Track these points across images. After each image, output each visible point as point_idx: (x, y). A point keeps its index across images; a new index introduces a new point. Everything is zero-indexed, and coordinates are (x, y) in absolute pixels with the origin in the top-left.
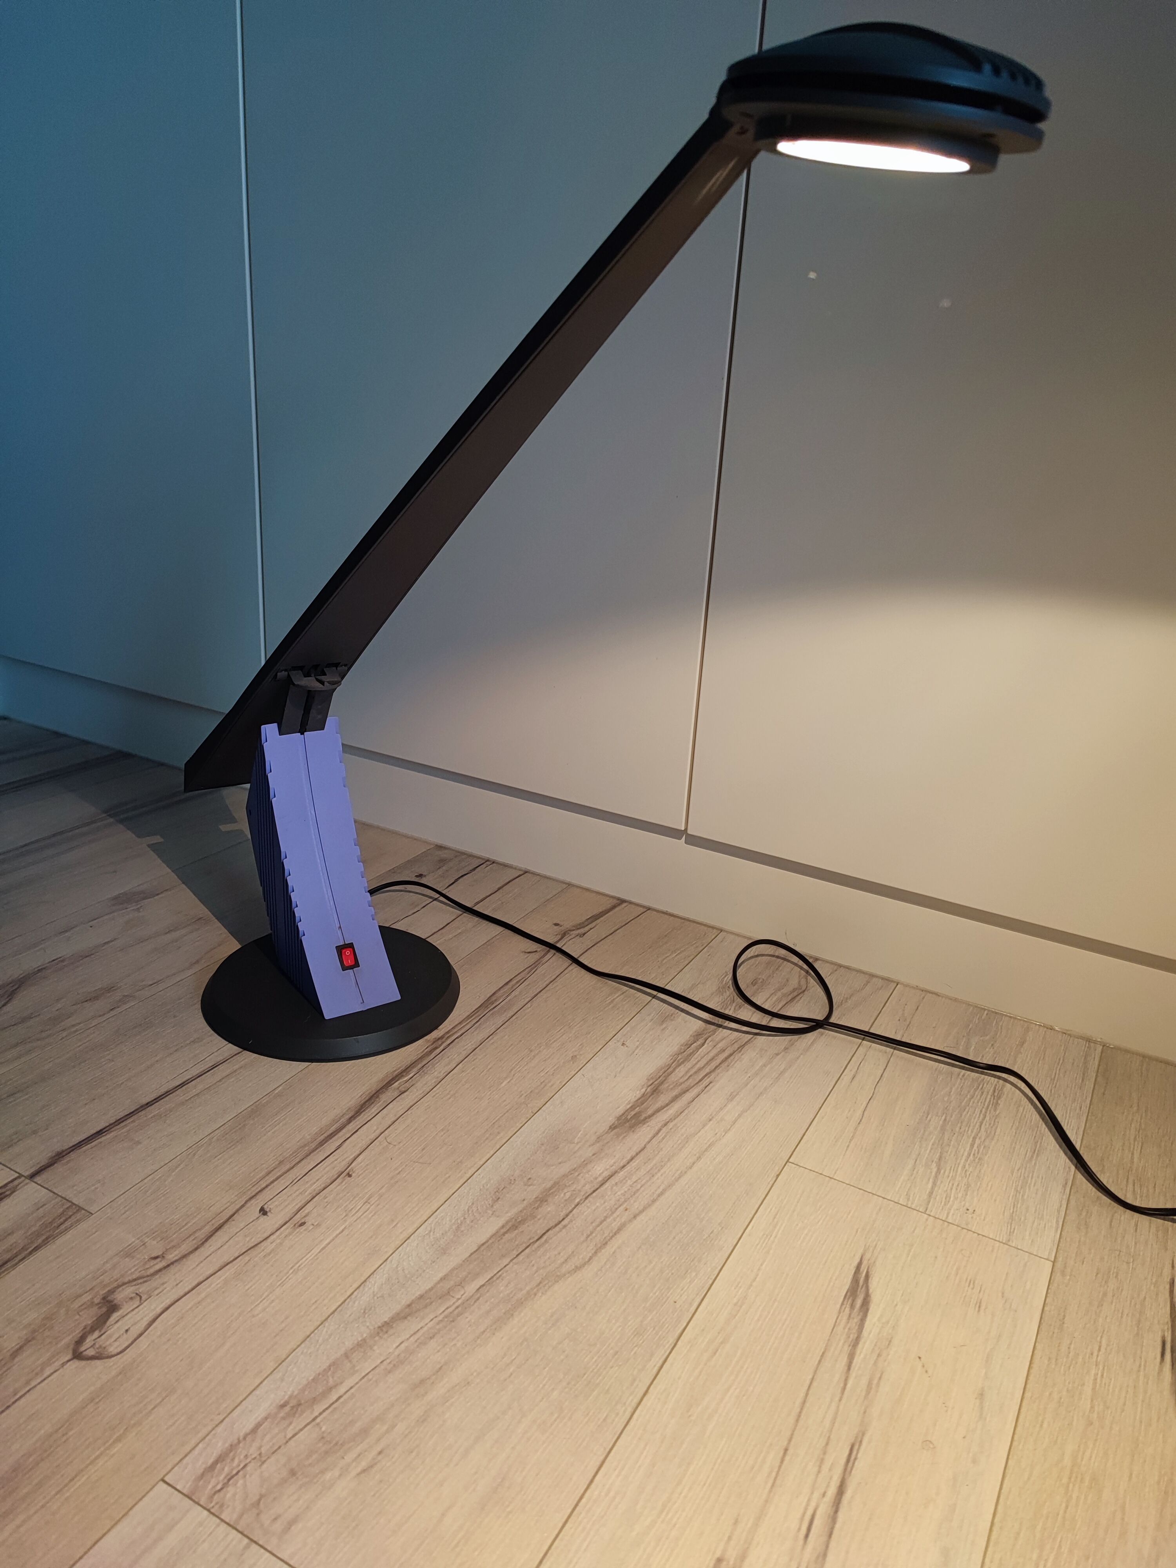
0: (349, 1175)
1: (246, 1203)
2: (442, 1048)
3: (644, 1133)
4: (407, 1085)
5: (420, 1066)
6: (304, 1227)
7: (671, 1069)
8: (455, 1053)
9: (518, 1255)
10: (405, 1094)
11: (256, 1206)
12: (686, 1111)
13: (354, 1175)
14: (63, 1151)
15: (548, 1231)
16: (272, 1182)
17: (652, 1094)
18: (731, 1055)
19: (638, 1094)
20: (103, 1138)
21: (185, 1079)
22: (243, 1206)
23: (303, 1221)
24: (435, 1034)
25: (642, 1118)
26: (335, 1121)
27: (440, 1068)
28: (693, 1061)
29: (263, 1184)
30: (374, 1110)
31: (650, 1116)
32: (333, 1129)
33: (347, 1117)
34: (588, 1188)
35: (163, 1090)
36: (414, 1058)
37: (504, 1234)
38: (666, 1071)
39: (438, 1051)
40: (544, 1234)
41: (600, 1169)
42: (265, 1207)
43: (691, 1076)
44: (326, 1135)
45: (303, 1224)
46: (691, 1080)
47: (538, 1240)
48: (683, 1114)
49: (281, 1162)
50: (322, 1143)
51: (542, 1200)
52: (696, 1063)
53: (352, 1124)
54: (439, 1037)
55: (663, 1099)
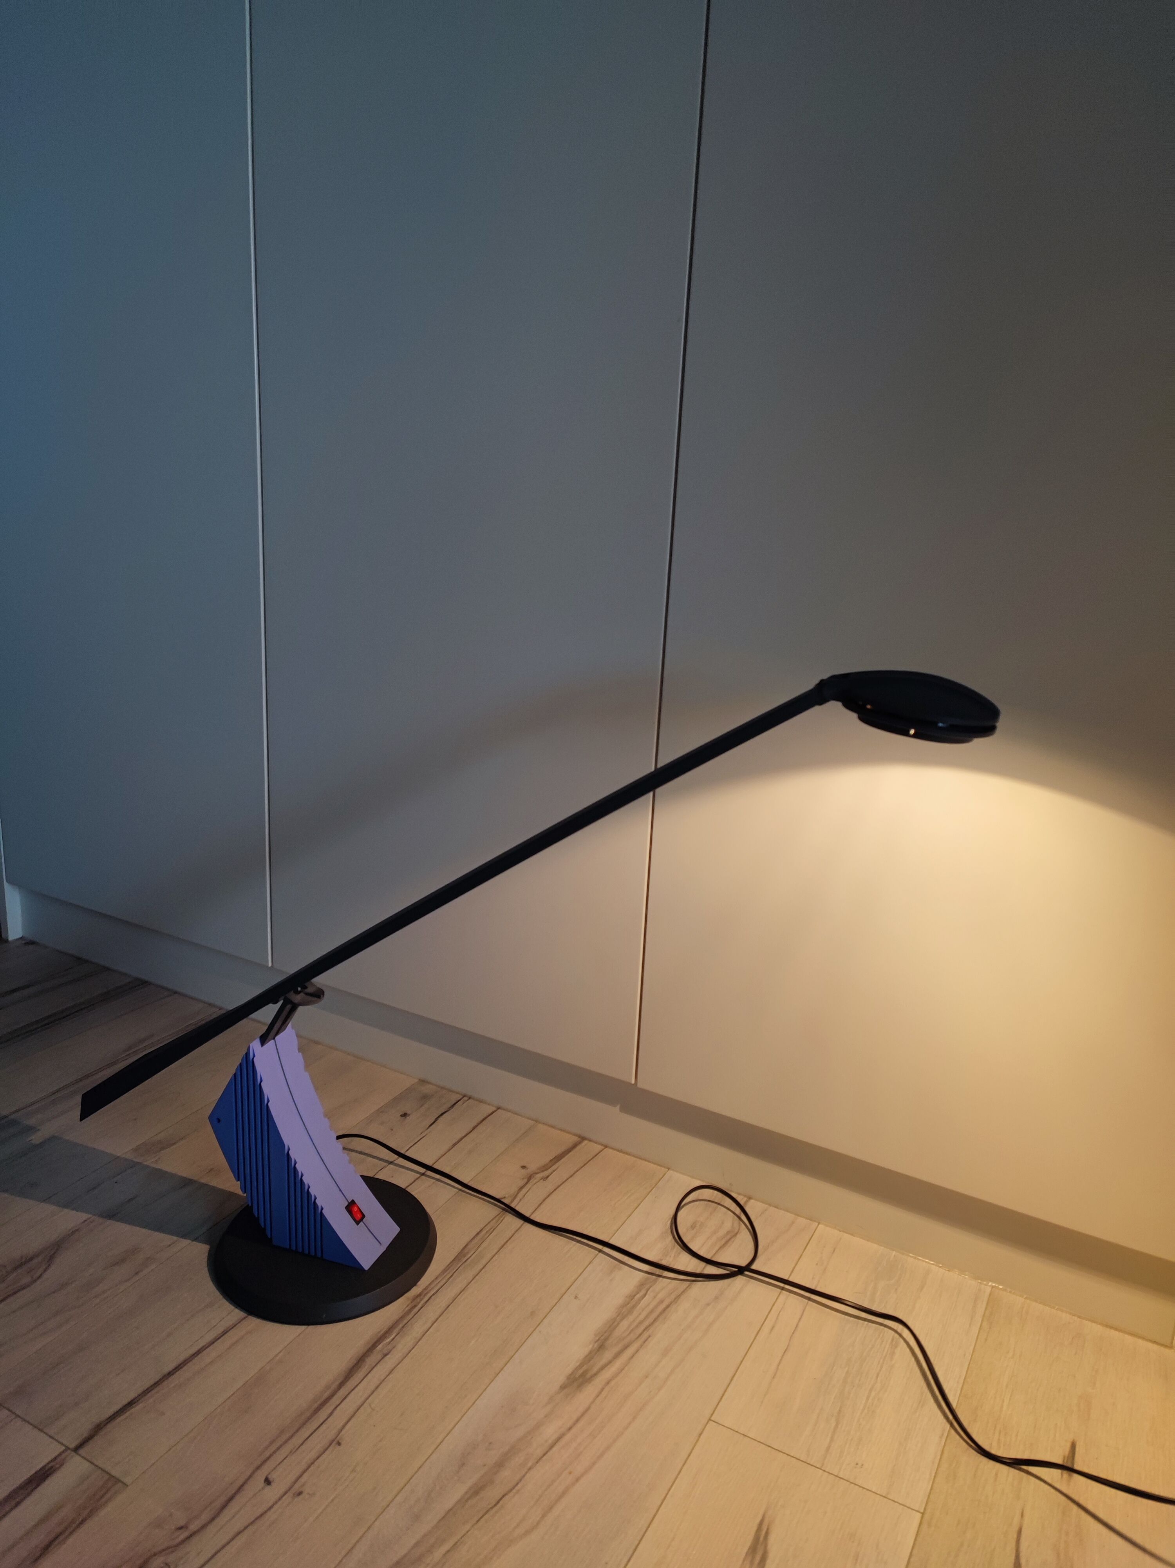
0: (339, 1444)
1: (253, 1473)
2: (420, 1306)
3: (589, 1391)
4: (390, 1347)
5: (401, 1326)
6: (301, 1497)
7: (616, 1323)
8: (431, 1311)
9: (478, 1521)
10: (388, 1356)
11: (260, 1477)
12: (626, 1368)
13: (343, 1443)
14: (100, 1424)
15: (503, 1496)
16: (274, 1452)
17: (598, 1350)
18: (668, 1307)
19: (586, 1351)
20: (134, 1410)
21: (201, 1346)
22: (250, 1476)
23: (300, 1490)
24: (415, 1291)
25: (588, 1376)
26: (327, 1387)
27: (417, 1327)
28: (635, 1313)
29: (267, 1454)
30: (360, 1374)
31: (596, 1374)
32: (326, 1395)
33: (338, 1383)
34: (539, 1452)
35: (182, 1358)
36: (395, 1317)
37: (467, 1501)
38: (612, 1325)
39: (417, 1309)
40: (501, 1499)
41: (550, 1431)
42: (269, 1477)
43: (632, 1330)
44: (319, 1403)
45: (300, 1493)
46: (632, 1334)
47: (495, 1505)
48: (624, 1371)
49: (282, 1432)
50: (317, 1410)
51: (500, 1465)
52: (638, 1317)
53: (341, 1390)
54: (418, 1293)
55: (608, 1355)
